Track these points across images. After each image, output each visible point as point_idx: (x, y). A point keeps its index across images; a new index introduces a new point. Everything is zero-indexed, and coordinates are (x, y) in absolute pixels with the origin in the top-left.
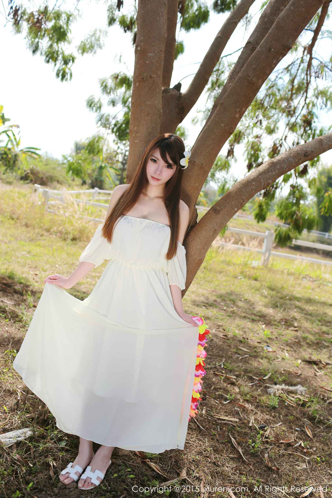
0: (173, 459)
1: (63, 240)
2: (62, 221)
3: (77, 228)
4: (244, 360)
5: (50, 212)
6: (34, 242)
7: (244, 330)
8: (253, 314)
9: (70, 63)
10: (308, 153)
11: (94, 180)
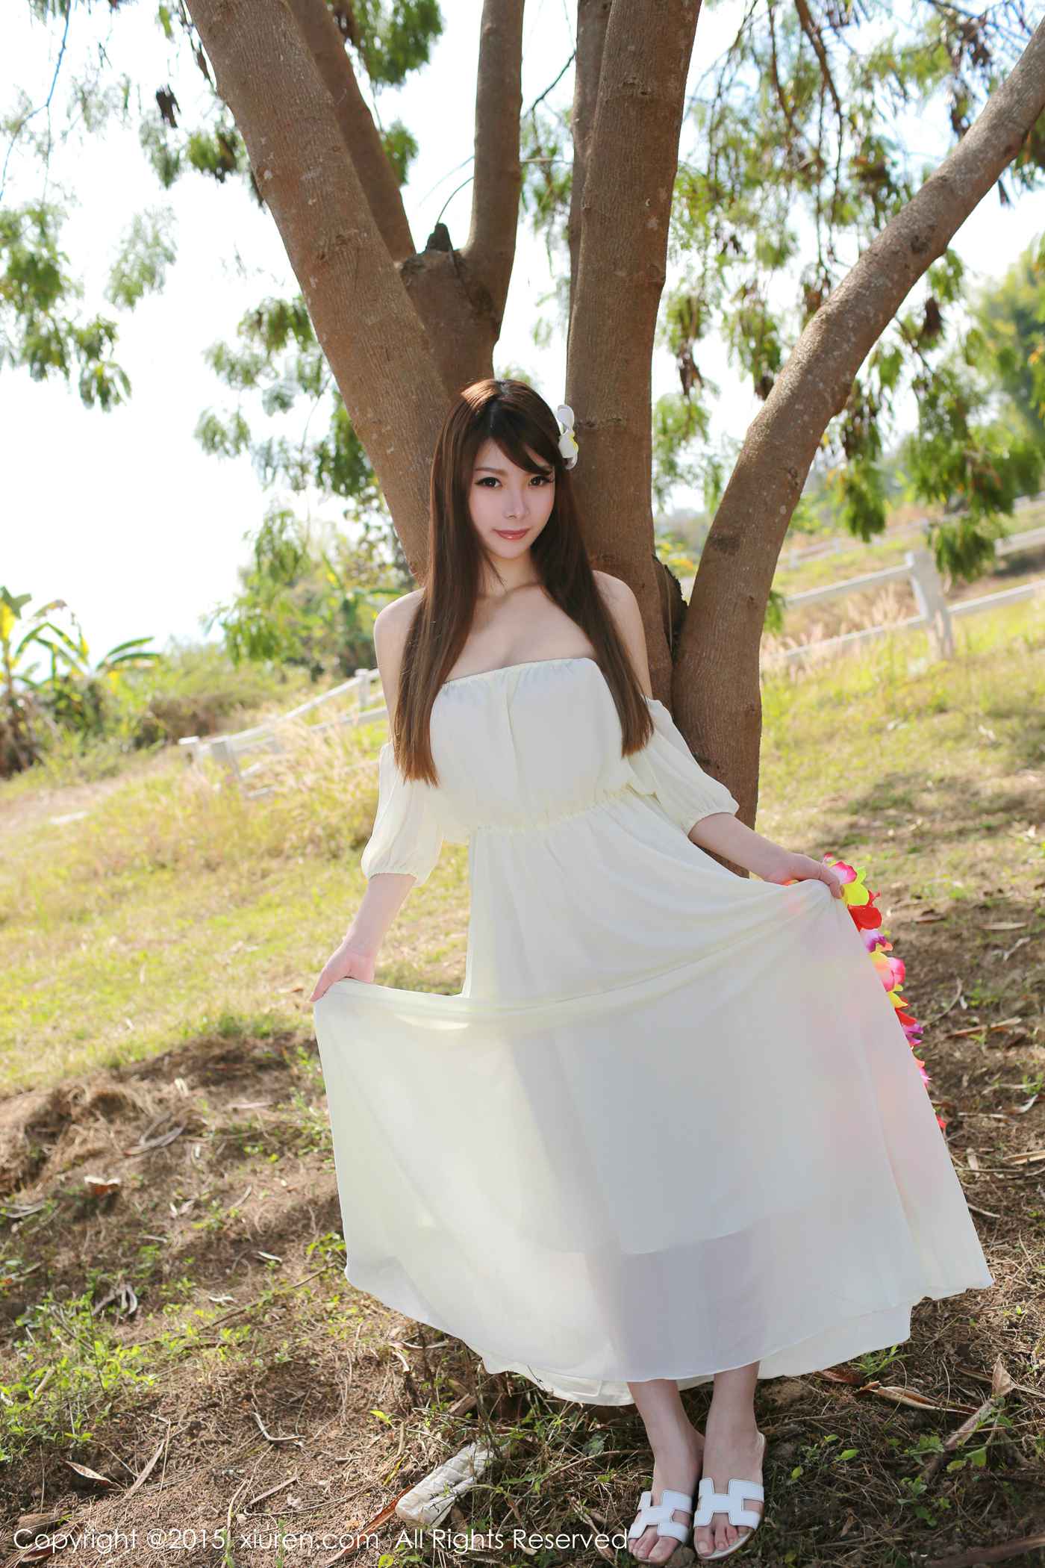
0: (948, 1346)
1: (328, 860)
2: (303, 806)
3: (353, 807)
4: (1019, 958)
5: (257, 799)
6: (251, 902)
7: (979, 869)
8: (981, 812)
9: (106, 347)
10: (922, 240)
11: (346, 651)
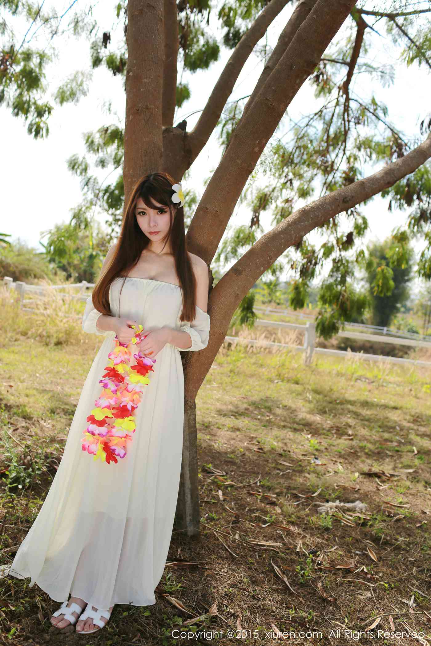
0: (200, 593)
1: (43, 345)
2: (43, 321)
3: (62, 329)
4: (285, 476)
5: (25, 311)
6: (6, 348)
7: (285, 441)
8: (294, 422)
9: (46, 115)
10: (347, 199)
11: (82, 273)
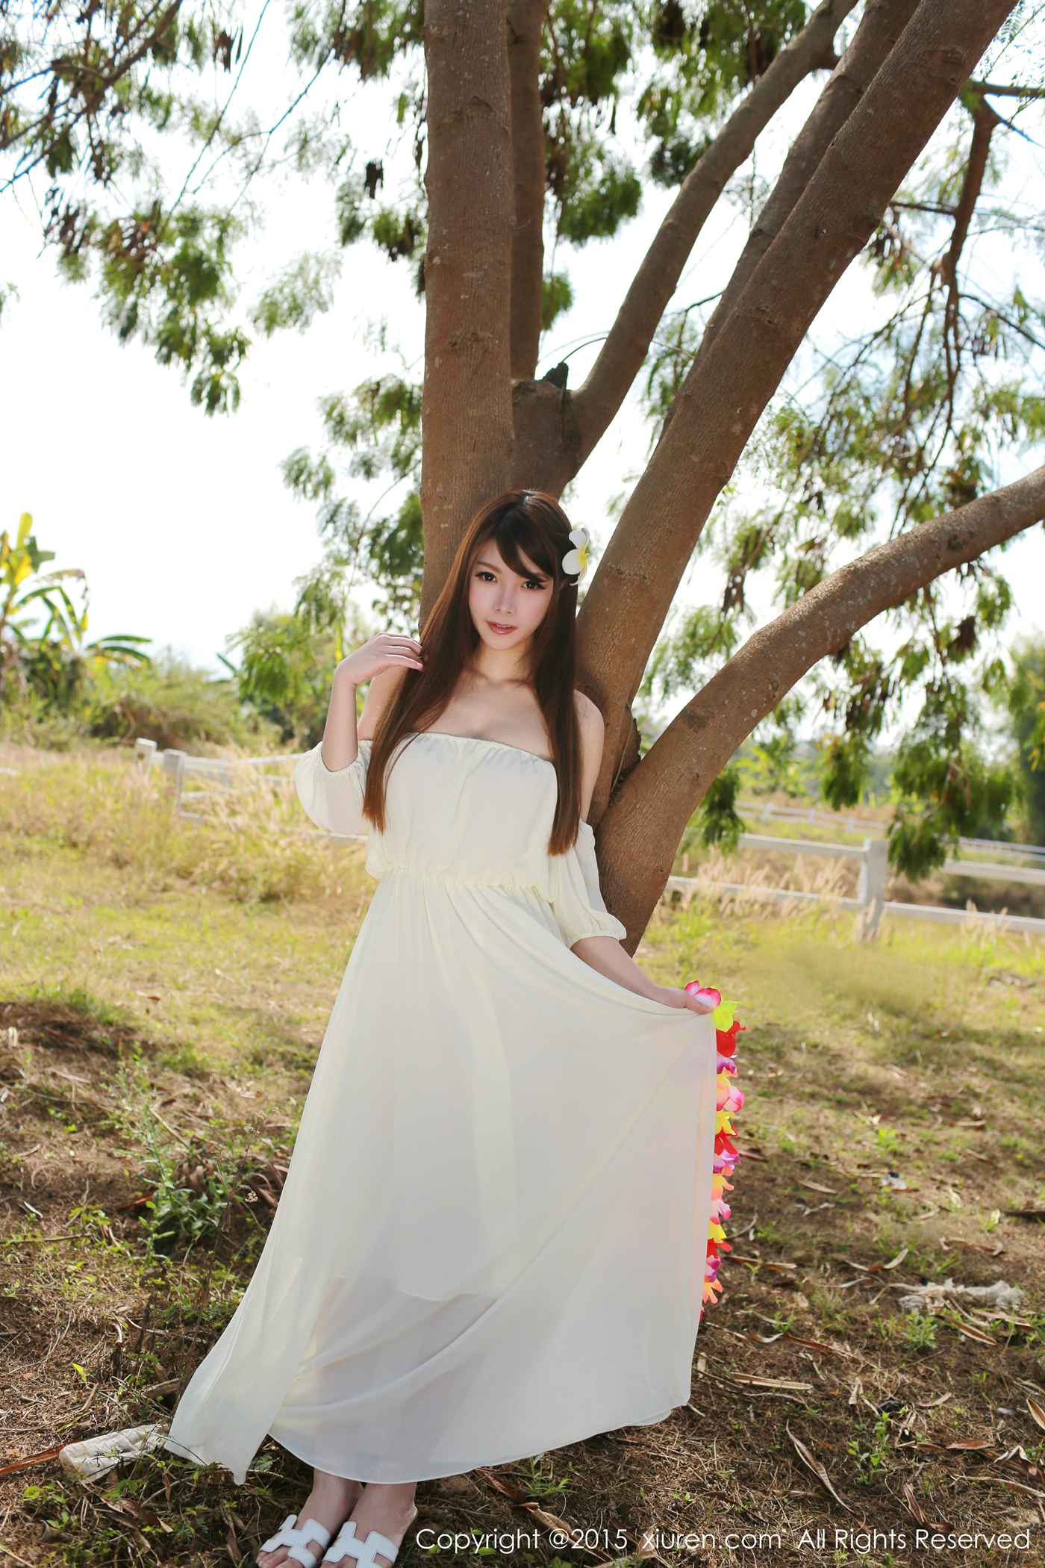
0: (613, 1502)
1: (232, 901)
2: (227, 843)
4: (818, 1217)
5: (187, 820)
6: (143, 908)
7: (815, 1132)
8: (837, 1086)
9: (234, 358)
10: (960, 540)
